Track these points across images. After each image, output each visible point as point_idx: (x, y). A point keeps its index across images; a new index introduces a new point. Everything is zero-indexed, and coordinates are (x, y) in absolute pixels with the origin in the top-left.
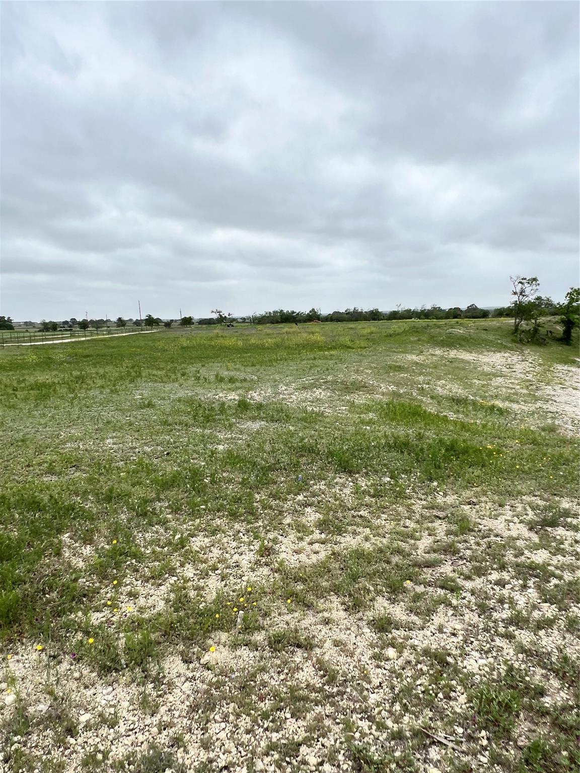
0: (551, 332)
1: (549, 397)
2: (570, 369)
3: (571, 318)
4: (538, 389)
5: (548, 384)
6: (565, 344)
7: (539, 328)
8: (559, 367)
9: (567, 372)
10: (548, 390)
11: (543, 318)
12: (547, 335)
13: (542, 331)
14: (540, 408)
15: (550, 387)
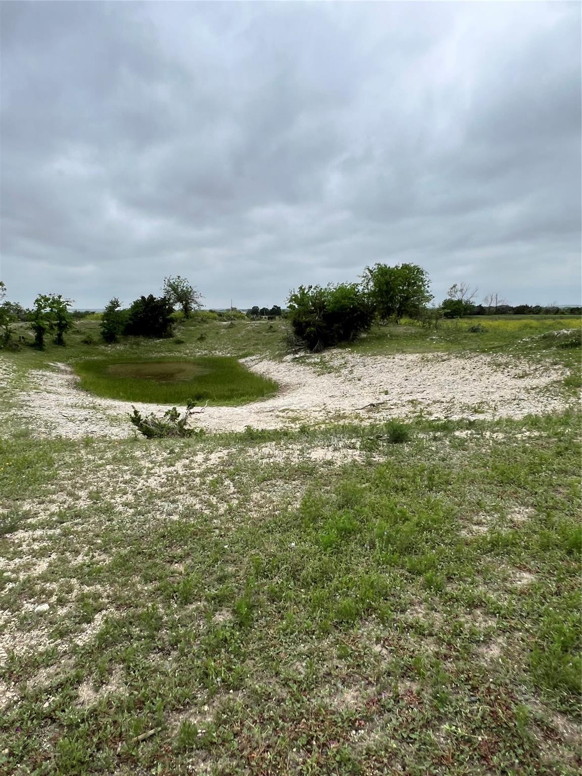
0: (23, 338)
1: (24, 403)
2: (44, 373)
3: (41, 324)
4: (12, 396)
5: (23, 390)
6: (38, 350)
7: (11, 334)
8: (33, 373)
9: (41, 377)
10: (23, 396)
11: (15, 324)
12: (20, 341)
13: (15, 337)
14: (14, 414)
15: (25, 393)
